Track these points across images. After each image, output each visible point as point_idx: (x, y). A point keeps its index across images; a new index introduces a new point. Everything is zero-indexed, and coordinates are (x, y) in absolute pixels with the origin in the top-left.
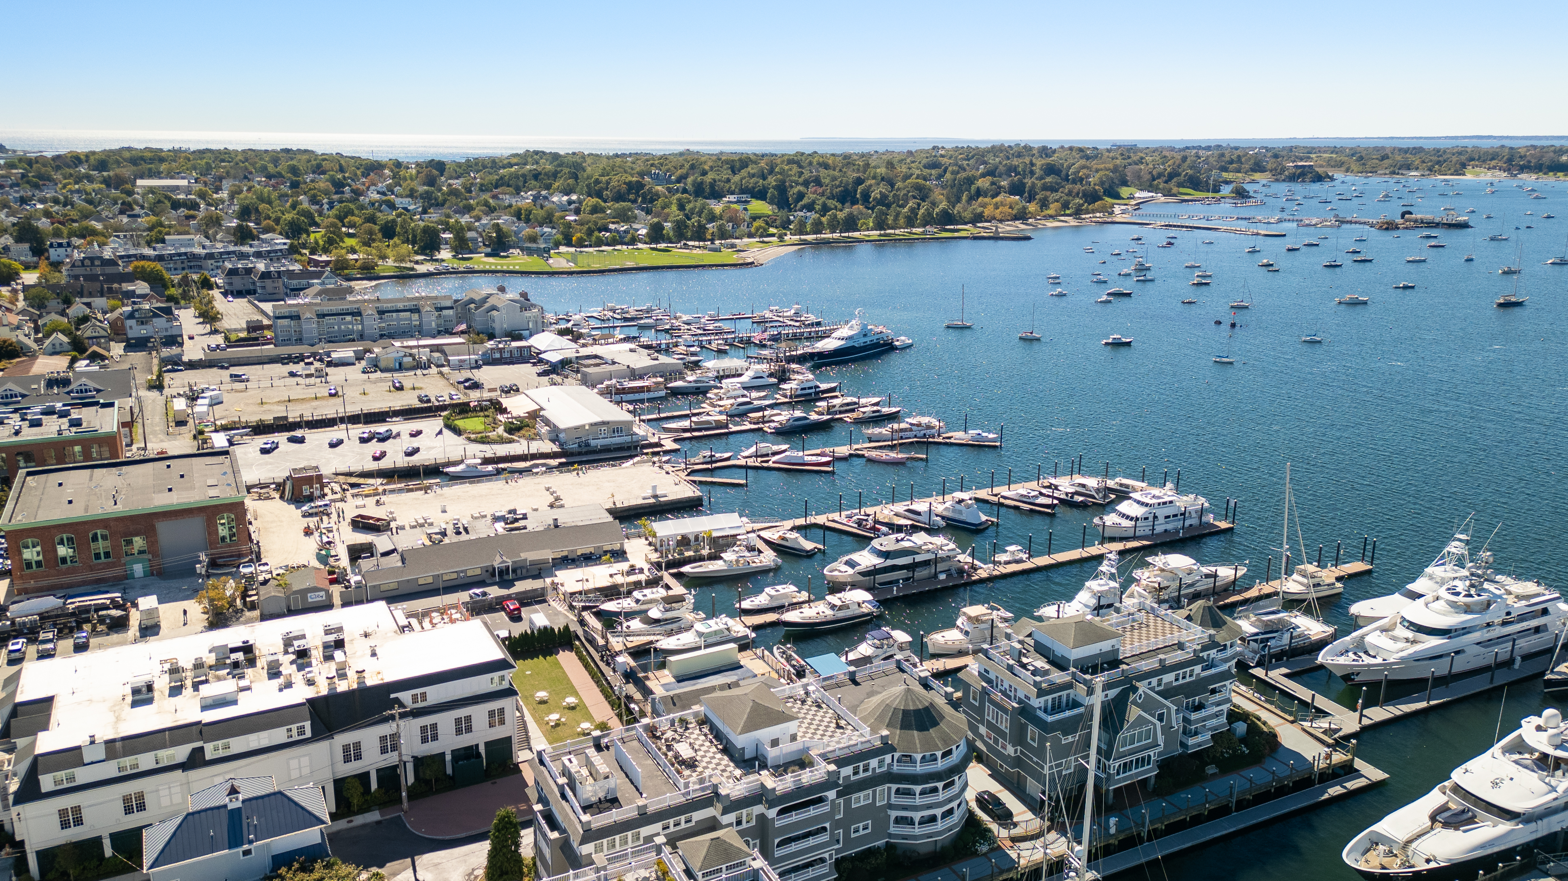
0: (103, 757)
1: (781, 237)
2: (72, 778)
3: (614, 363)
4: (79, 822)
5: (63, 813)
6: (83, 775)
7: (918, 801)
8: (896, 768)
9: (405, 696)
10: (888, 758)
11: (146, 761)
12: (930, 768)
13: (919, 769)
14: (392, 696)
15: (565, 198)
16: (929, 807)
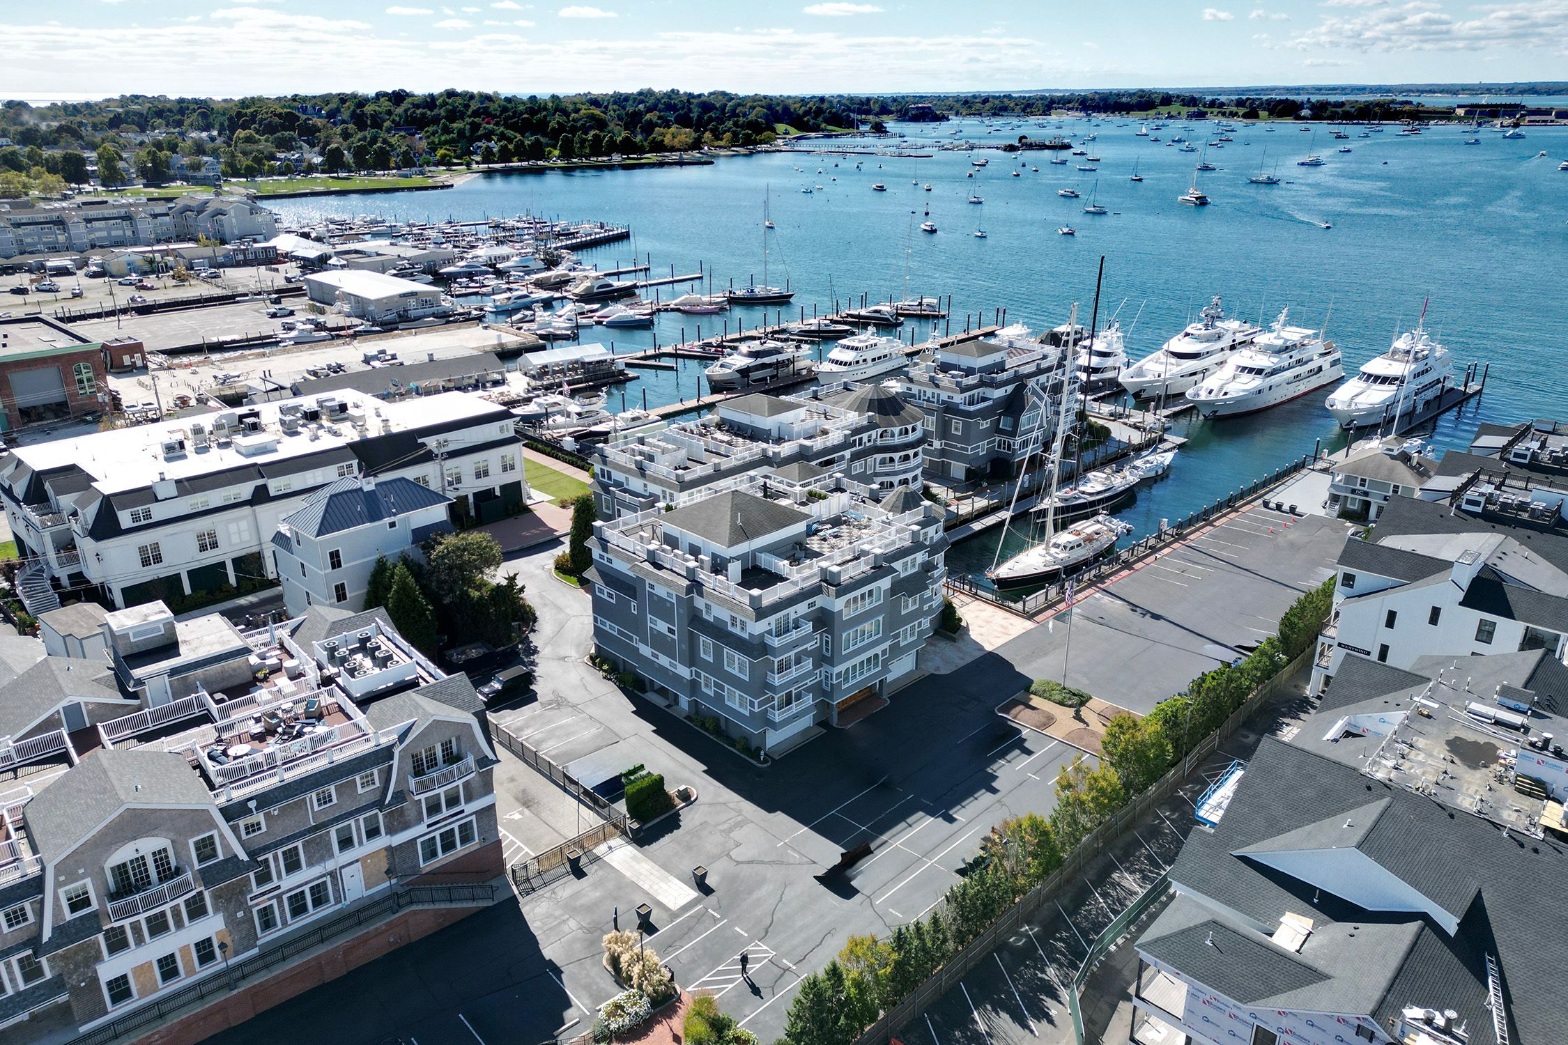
0: (176, 494)
1: (468, 165)
2: (148, 515)
3: (378, 255)
4: (158, 559)
5: (143, 550)
6: (159, 512)
7: (897, 467)
8: (879, 442)
9: (431, 442)
10: (873, 433)
11: (216, 497)
12: (904, 440)
13: (897, 440)
14: (420, 441)
15: (204, 134)
16: (905, 471)
